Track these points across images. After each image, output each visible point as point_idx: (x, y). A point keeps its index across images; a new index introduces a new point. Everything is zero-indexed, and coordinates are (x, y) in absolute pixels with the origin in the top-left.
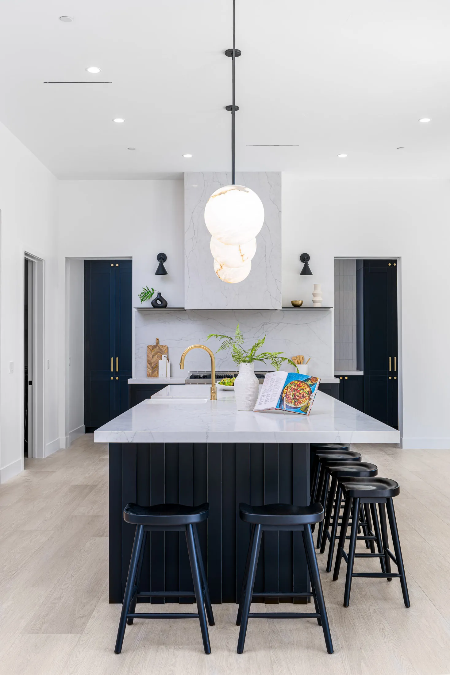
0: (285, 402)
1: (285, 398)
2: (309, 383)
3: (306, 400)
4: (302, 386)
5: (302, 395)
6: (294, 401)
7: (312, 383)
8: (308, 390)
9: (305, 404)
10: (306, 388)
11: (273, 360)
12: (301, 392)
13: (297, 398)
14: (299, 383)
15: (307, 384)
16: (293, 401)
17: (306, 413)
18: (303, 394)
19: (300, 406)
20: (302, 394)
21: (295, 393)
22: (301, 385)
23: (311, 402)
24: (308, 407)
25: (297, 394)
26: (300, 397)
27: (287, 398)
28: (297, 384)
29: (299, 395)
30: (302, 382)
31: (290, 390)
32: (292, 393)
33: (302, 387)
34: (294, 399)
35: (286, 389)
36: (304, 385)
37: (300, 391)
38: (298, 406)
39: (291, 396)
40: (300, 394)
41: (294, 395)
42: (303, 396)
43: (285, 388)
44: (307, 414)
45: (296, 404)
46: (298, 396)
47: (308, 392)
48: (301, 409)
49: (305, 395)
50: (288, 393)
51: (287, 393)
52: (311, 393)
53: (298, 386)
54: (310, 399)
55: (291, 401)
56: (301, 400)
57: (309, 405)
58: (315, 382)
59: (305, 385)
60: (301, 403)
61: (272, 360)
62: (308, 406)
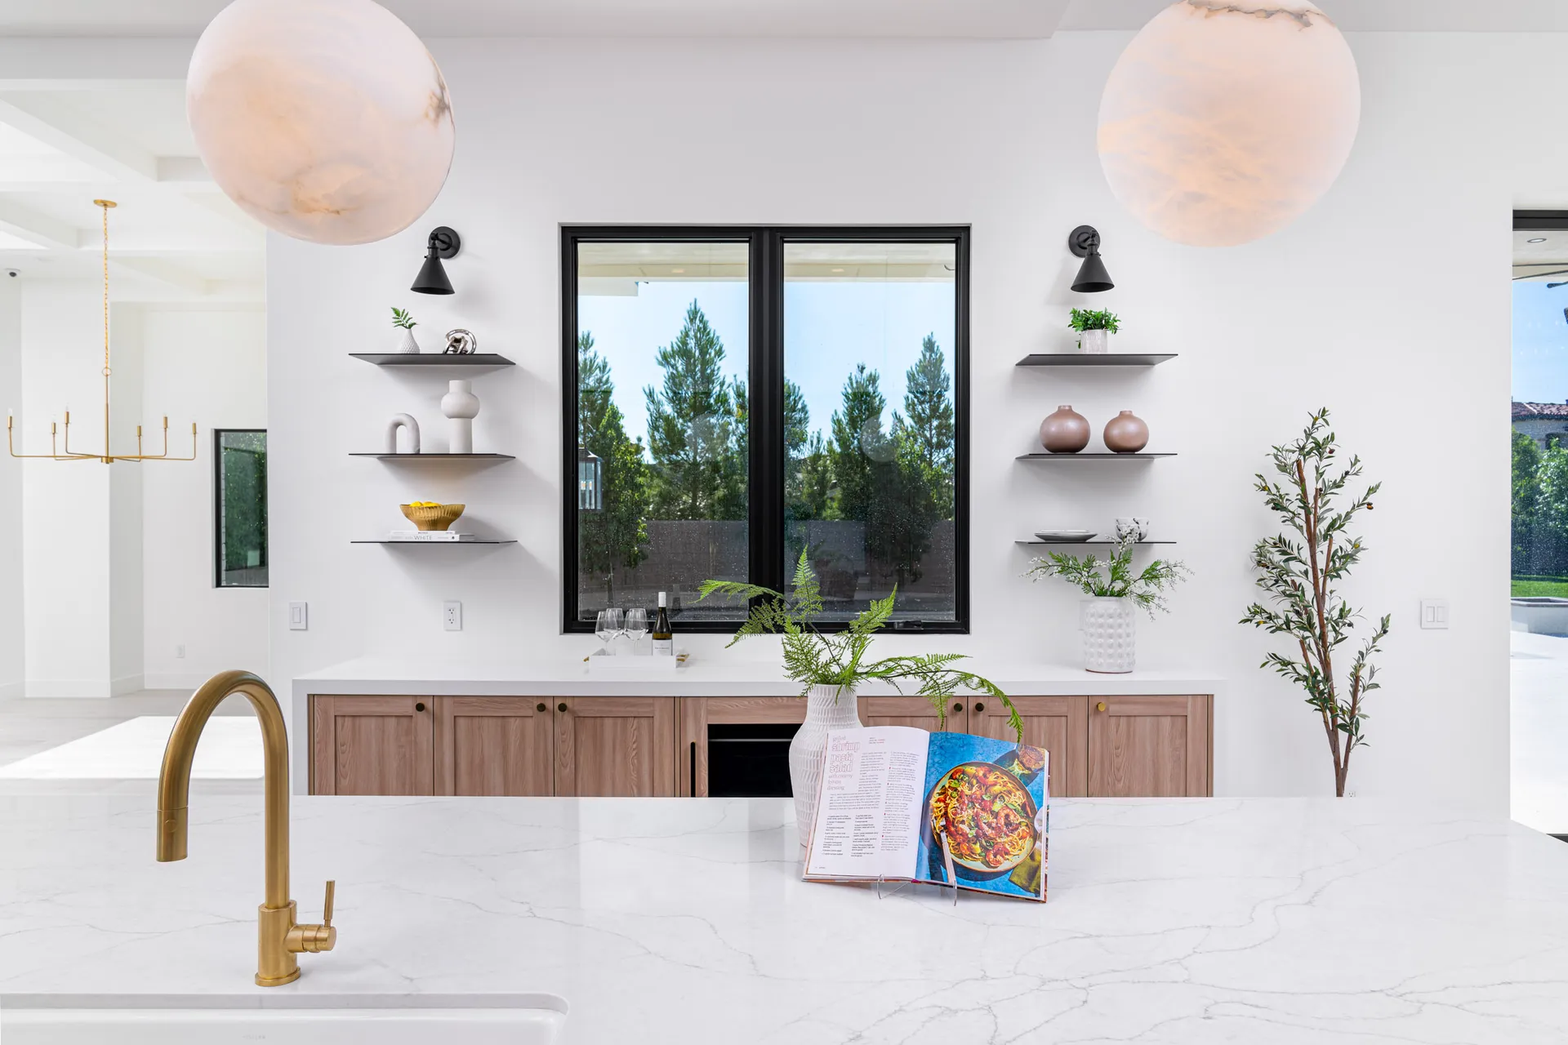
0: (949, 856)
1: (943, 835)
2: (1017, 769)
3: (1022, 838)
4: (995, 785)
5: (1002, 821)
6: (981, 846)
7: (1026, 772)
8: (1017, 799)
9: (1024, 855)
10: (1010, 792)
11: (928, 679)
12: (997, 807)
13: (989, 832)
14: (981, 774)
15: (1012, 778)
16: (977, 848)
17: (1037, 893)
18: (1007, 816)
19: (1005, 866)
20: (1003, 815)
21: (977, 815)
22: (991, 778)
23: (1041, 845)
24: (1038, 867)
25: (986, 817)
26: (998, 829)
27: (950, 834)
28: (975, 776)
29: (991, 819)
30: (991, 768)
31: (954, 801)
32: (965, 814)
33: (997, 788)
34: (977, 837)
35: (939, 800)
36: (1000, 781)
37: (993, 802)
38: (1001, 868)
39: (965, 828)
40: (996, 815)
41: (976, 818)
42: (1008, 824)
43: (935, 796)
44: (1042, 898)
45: (992, 856)
46: (989, 825)
47: (1023, 807)
48: (1015, 879)
49: (1012, 817)
50: (950, 815)
51: (946, 813)
52: (1035, 812)
53: (982, 783)
54: (1036, 836)
55: (969, 849)
56: (1005, 839)
57: (1037, 857)
58: (1038, 767)
59: (1006, 779)
60: (1007, 853)
61: (925, 679)
62: (1036, 864)
